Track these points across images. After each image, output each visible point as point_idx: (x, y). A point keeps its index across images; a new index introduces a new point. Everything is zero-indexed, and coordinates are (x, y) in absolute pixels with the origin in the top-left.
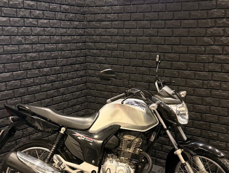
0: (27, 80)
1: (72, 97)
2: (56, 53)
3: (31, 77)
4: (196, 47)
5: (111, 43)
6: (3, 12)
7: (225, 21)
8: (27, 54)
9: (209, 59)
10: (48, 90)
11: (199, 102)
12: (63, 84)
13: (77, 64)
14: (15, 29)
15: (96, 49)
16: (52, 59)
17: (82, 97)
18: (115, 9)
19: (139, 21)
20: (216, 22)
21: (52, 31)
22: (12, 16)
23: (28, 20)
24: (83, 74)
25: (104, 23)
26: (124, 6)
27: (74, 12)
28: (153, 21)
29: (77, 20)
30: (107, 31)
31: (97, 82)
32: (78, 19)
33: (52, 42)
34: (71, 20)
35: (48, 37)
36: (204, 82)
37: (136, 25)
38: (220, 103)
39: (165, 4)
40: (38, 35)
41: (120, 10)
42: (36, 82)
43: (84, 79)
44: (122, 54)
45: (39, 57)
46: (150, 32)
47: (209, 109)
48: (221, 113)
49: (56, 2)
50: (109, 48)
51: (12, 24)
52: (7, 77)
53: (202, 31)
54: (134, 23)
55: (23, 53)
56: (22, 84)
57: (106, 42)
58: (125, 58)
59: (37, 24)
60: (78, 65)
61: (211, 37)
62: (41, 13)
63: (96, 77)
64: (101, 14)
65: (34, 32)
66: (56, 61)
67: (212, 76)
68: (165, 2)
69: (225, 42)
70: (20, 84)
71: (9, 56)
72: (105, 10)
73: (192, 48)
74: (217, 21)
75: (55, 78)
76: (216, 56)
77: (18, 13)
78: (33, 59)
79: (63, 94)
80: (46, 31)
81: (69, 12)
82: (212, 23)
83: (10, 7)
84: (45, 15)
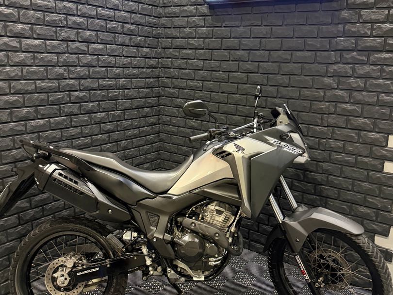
0: (71, 130)
1: (138, 153)
2: (116, 92)
3: (77, 125)
4: (311, 91)
5: (194, 80)
6: (35, 31)
7: (356, 55)
8: (71, 93)
9: (329, 109)
10: (102, 143)
11: (312, 169)
12: (125, 135)
13: (147, 107)
14: (53, 58)
15: (173, 88)
16: (109, 100)
17: (154, 152)
18: (200, 32)
19: (233, 51)
20: (343, 56)
21: (109, 60)
22: (49, 38)
23: (74, 44)
24: (155, 121)
25: (185, 51)
26: (212, 28)
27: (142, 35)
28: (252, 51)
29: (147, 46)
30: (188, 63)
31: (173, 133)
32: (149, 44)
33: (109, 76)
34: (138, 45)
35: (104, 69)
36: (321, 142)
37: (229, 56)
38: (342, 171)
39: (271, 27)
40: (88, 66)
41: (207, 34)
42: (84, 133)
43: (156, 128)
44: (208, 96)
45: (90, 97)
46: (248, 66)
47: (326, 180)
48: (343, 185)
49: (116, 20)
50: (190, 87)
51: (49, 50)
52: (40, 126)
53: (321, 68)
54: (226, 53)
55: (65, 91)
56: (64, 136)
57: (187, 78)
58: (213, 102)
59: (87, 50)
60: (148, 109)
61: (334, 78)
62: (94, 34)
63: (172, 126)
64: (182, 38)
65: (82, 62)
66: (115, 103)
67: (333, 133)
68: (271, 25)
69: (353, 86)
70: (60, 136)
71: (43, 96)
72: (186, 33)
73: (306, 92)
74: (344, 54)
75: (113, 126)
76: (340, 105)
77: (58, 34)
78: (80, 101)
79: (125, 149)
80: (100, 60)
81: (135, 33)
82: (336, 57)
83: (46, 25)
84: (99, 37)
